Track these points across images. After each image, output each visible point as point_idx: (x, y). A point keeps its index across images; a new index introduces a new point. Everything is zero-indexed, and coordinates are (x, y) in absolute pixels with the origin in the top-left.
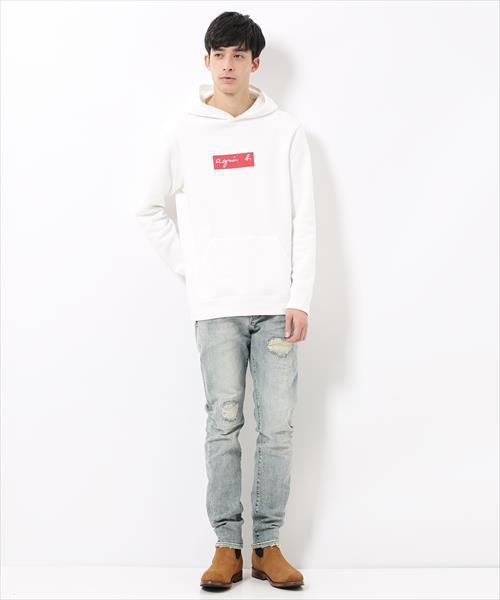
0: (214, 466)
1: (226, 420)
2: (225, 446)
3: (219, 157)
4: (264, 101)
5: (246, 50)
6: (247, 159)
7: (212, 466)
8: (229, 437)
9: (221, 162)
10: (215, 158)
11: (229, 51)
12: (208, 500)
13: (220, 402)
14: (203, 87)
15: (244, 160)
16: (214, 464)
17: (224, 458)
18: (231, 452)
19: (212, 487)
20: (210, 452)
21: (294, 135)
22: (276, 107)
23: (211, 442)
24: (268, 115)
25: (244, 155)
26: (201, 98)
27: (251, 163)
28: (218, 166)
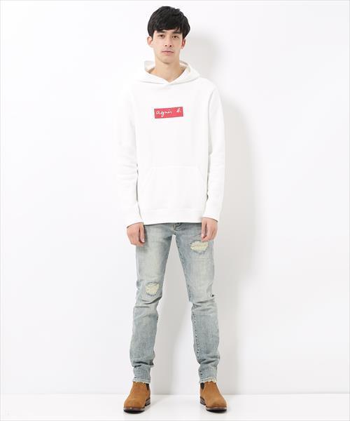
0: (138, 323)
1: (148, 294)
2: (146, 311)
3: (158, 109)
4: (190, 71)
5: (180, 33)
6: (178, 111)
7: (135, 324)
8: (149, 305)
9: (160, 113)
10: (156, 110)
11: (169, 33)
12: (131, 347)
13: (145, 282)
14: (147, 63)
15: (176, 112)
16: (137, 323)
17: (144, 319)
18: (150, 316)
19: (135, 338)
20: (136, 314)
21: (211, 95)
22: (199, 75)
23: (137, 307)
24: (193, 80)
25: (176, 109)
26: (146, 69)
27: (181, 114)
28: (158, 116)
